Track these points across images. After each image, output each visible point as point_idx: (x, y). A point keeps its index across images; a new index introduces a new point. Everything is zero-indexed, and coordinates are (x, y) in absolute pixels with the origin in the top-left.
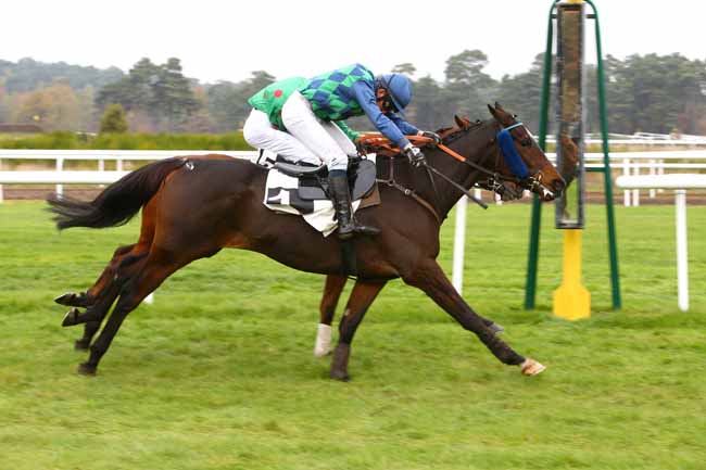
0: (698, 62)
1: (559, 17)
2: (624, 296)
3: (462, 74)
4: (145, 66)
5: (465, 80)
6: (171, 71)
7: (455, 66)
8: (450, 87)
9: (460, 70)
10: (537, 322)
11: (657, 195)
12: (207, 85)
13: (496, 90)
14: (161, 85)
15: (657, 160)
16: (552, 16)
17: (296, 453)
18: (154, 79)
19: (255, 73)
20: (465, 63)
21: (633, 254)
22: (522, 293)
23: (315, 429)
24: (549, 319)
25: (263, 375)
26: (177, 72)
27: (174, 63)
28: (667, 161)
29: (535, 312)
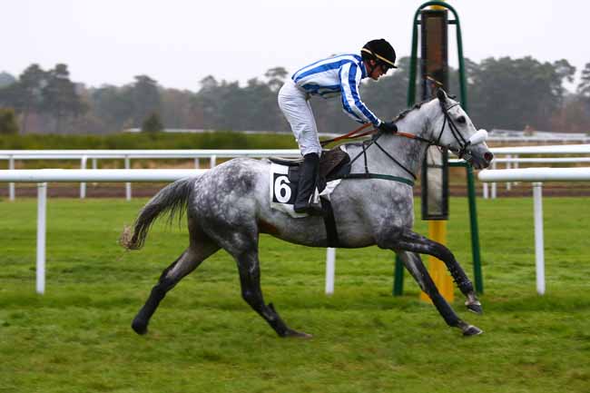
0: (547, 64)
1: (423, 23)
2: (485, 282)
4: (34, 72)
6: (59, 76)
10: (404, 308)
11: (513, 187)
12: (93, 89)
14: (50, 90)
15: (513, 155)
16: (416, 22)
18: (44, 83)
19: (137, 77)
21: (493, 243)
22: (391, 280)
24: (417, 304)
25: (150, 360)
26: (64, 77)
27: (62, 69)
28: (522, 155)
29: (403, 298)
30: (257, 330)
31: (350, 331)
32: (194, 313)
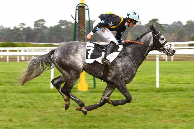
1: (79, 9)
2: (97, 85)
3: (39, 26)
5: (39, 27)
7: (37, 24)
8: (35, 29)
9: (38, 25)
13: (48, 30)
16: (77, 9)
17: (19, 127)
20: (40, 23)
23: (22, 121)
30: (33, 98)
31: (60, 98)
32: (14, 94)
